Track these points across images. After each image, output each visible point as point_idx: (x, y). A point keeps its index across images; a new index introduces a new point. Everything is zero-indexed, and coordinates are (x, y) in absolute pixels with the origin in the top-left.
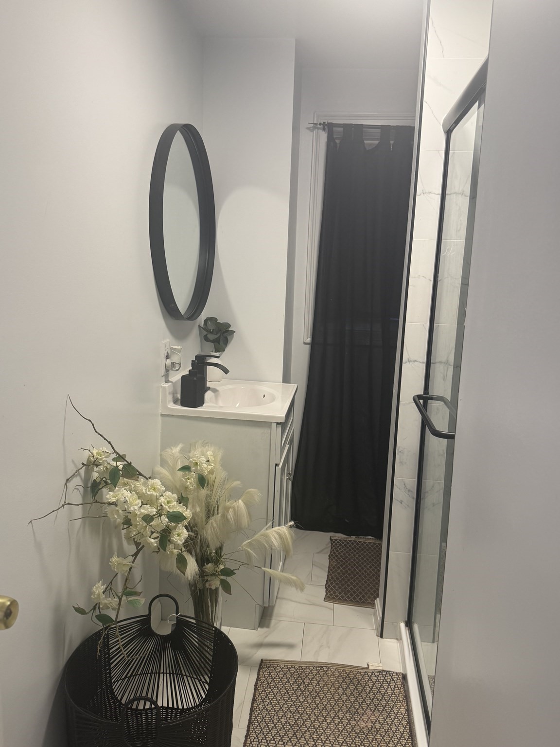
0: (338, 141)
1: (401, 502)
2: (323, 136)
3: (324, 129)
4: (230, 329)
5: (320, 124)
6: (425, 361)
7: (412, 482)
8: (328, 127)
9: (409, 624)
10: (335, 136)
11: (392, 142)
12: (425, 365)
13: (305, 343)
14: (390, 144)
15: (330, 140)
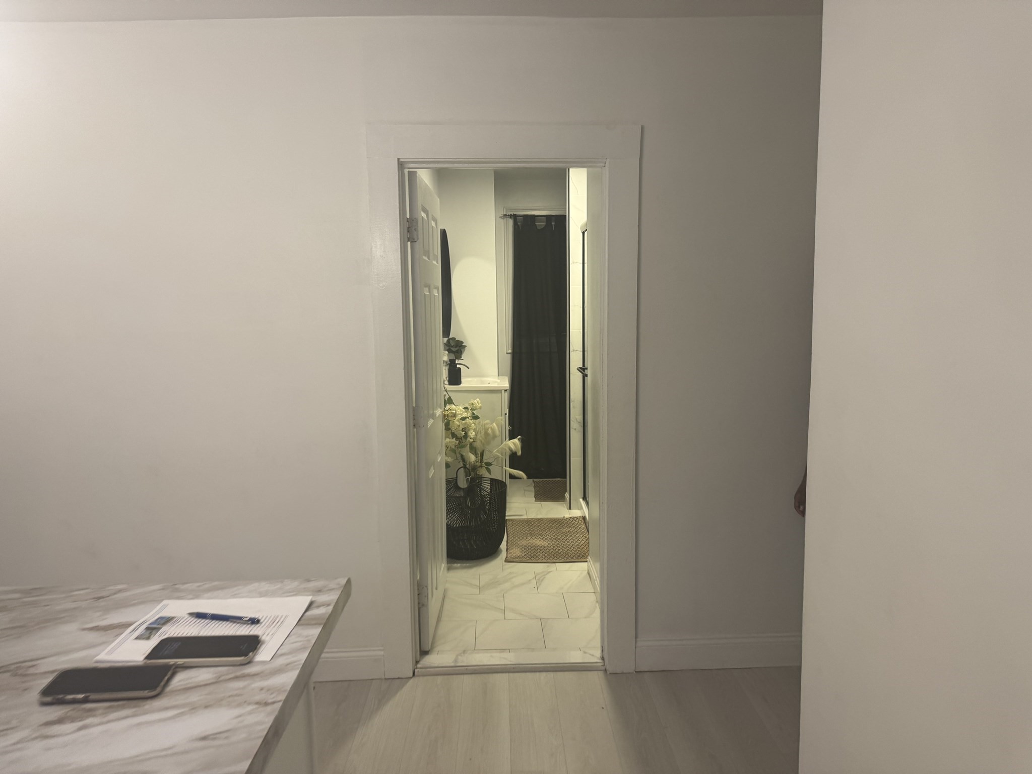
0: (519, 224)
1: (575, 429)
2: (511, 222)
3: (511, 218)
4: (463, 345)
5: (509, 215)
6: (582, 350)
7: (580, 418)
8: (514, 217)
9: (585, 498)
10: (518, 221)
11: (553, 223)
12: (582, 352)
13: (507, 353)
14: (552, 225)
15: (515, 224)
